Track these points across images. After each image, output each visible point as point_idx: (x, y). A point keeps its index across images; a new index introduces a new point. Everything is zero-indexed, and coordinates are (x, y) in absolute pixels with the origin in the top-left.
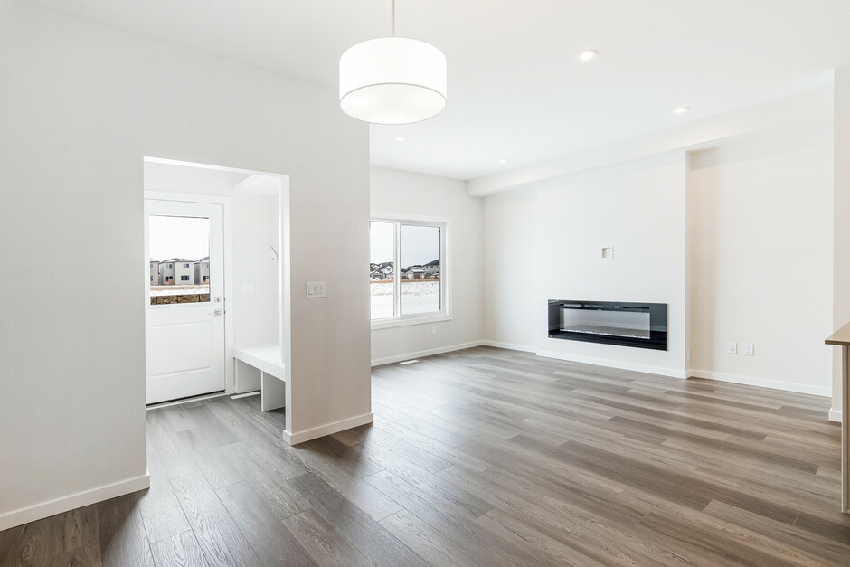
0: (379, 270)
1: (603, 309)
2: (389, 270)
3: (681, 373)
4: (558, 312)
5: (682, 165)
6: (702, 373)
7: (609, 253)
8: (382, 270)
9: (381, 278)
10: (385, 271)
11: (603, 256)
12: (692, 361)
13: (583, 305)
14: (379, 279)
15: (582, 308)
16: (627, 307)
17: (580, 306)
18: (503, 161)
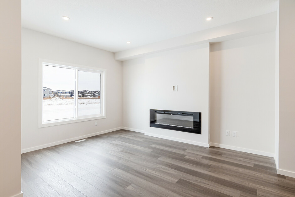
0: (93, 94)
1: (173, 114)
2: (97, 93)
3: (207, 145)
4: (154, 115)
5: (207, 49)
6: (216, 144)
7: (176, 88)
8: (95, 94)
9: (94, 97)
10: (96, 94)
11: (174, 90)
12: (211, 139)
13: (165, 112)
14: (93, 97)
15: (164, 113)
16: (183, 114)
17: (163, 112)
18: (129, 43)
